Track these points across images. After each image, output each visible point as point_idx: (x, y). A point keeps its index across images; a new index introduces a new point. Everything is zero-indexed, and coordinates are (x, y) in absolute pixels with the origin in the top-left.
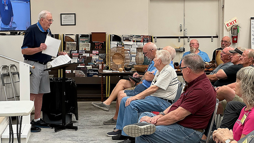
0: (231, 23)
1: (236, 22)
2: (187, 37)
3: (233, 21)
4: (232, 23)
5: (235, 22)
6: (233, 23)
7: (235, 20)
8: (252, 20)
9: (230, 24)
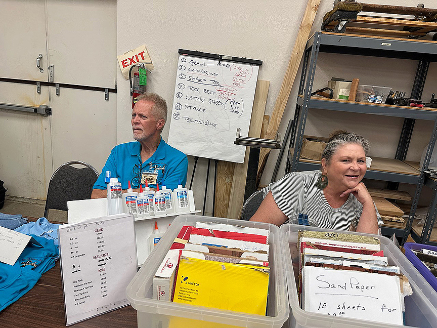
0: (132, 60)
1: (143, 59)
2: (53, 84)
3: (136, 56)
4: (135, 59)
5: (140, 57)
6: (137, 58)
7: (141, 54)
8: (181, 57)
9: (129, 62)
